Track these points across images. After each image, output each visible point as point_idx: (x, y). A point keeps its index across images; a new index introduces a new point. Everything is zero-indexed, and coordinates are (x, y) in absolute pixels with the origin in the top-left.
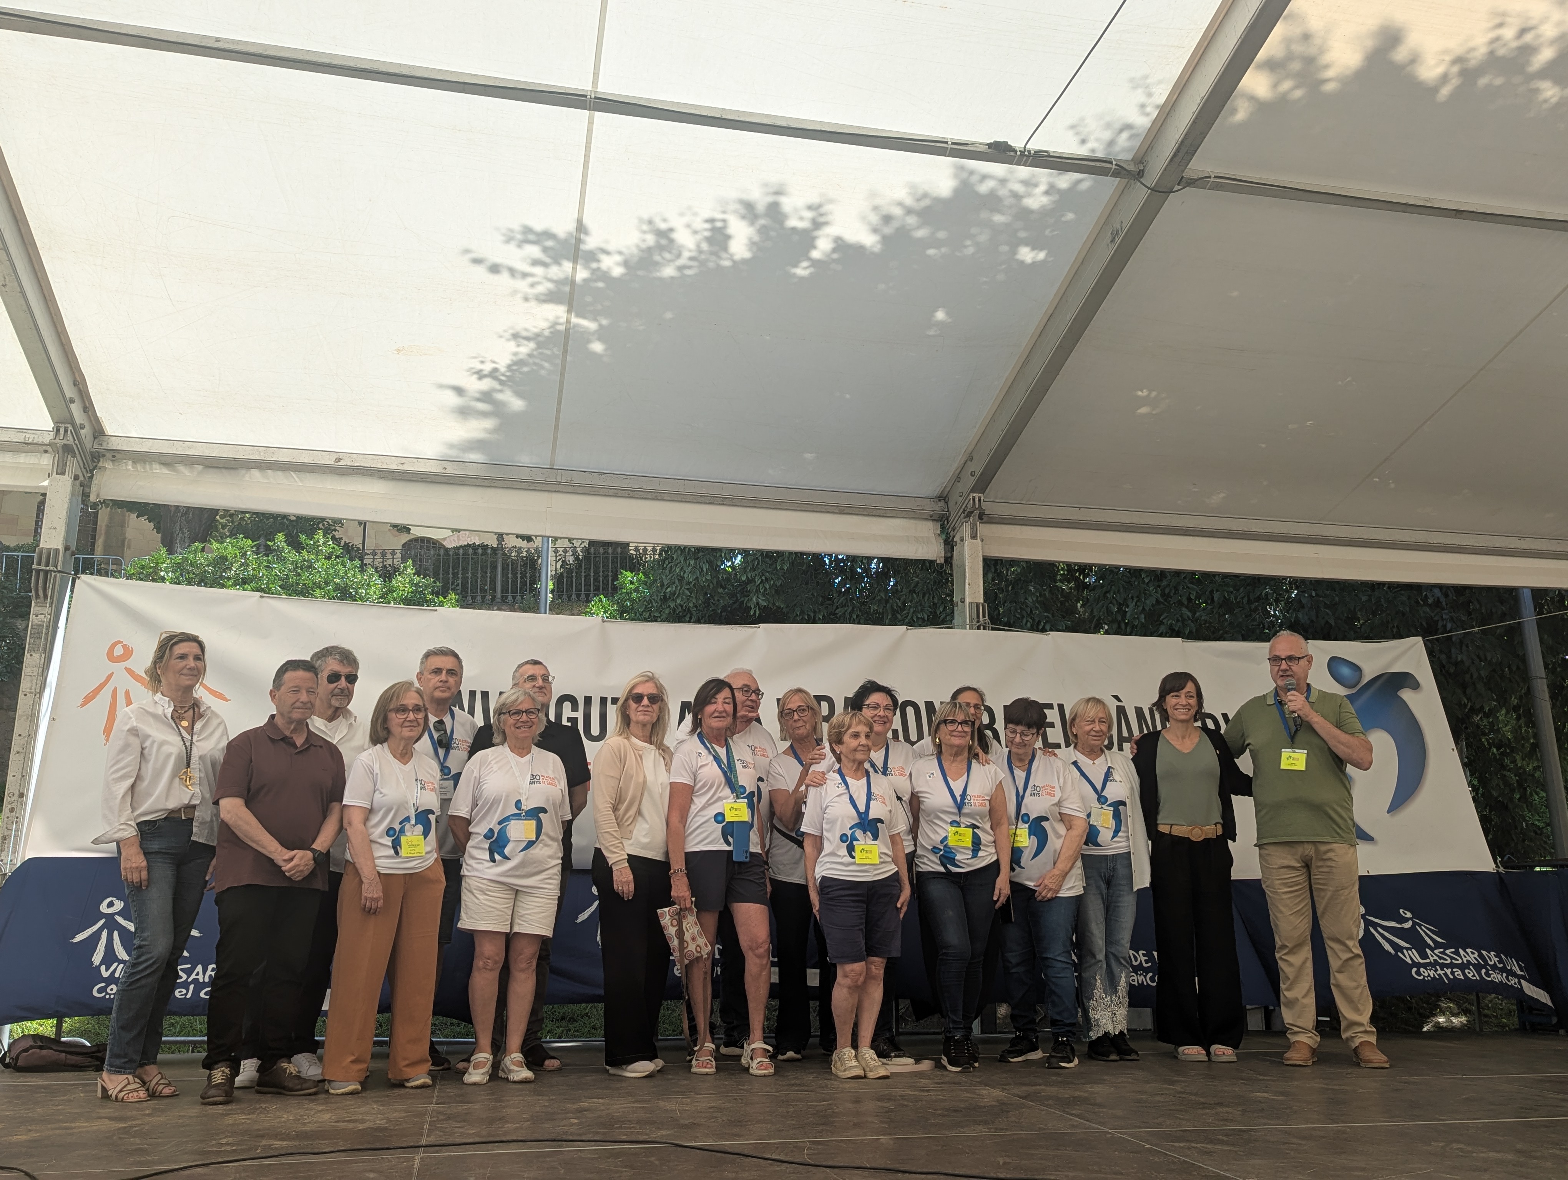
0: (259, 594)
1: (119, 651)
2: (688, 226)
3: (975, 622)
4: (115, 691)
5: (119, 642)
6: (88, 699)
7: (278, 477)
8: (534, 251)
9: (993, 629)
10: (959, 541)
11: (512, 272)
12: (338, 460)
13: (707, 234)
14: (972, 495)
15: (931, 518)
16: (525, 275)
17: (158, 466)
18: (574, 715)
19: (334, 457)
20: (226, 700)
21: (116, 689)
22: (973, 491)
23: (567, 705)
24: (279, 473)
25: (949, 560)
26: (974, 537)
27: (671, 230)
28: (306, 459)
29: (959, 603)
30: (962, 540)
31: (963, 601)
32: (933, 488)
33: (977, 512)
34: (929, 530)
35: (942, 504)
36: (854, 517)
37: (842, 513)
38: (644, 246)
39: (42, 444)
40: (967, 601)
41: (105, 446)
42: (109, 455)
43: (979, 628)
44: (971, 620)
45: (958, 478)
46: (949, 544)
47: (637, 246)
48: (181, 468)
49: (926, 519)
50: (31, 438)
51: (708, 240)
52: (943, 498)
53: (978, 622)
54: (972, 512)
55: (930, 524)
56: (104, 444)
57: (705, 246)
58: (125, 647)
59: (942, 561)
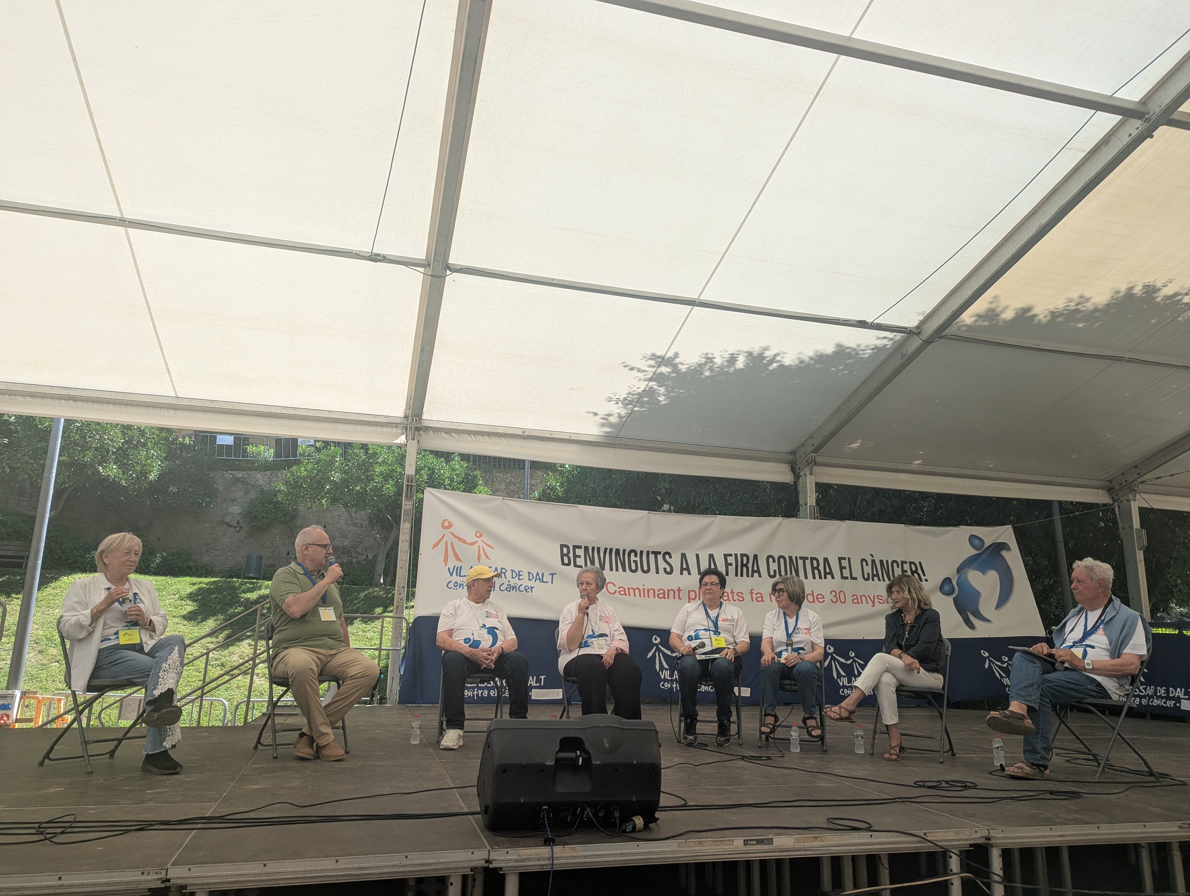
0: (502, 498)
1: (446, 524)
2: (721, 356)
3: (813, 515)
4: (447, 542)
5: (446, 520)
6: (435, 546)
7: (497, 440)
8: (652, 362)
9: (821, 519)
10: (803, 475)
11: (639, 370)
12: (524, 432)
13: (728, 359)
14: (811, 454)
15: (788, 463)
16: (644, 371)
17: (444, 434)
18: (635, 559)
19: (522, 430)
20: (493, 548)
21: (447, 541)
22: (811, 453)
23: (633, 554)
24: (497, 438)
25: (795, 483)
26: (811, 474)
27: (714, 358)
28: (510, 432)
29: (804, 505)
30: (805, 475)
31: (806, 504)
32: (789, 449)
33: (813, 463)
34: (786, 468)
35: (793, 456)
36: (752, 461)
37: (747, 459)
38: (699, 363)
39: (396, 424)
40: (808, 505)
41: (423, 425)
42: (424, 429)
43: (815, 519)
44: (811, 514)
45: (803, 445)
46: (797, 476)
47: (697, 363)
48: (454, 434)
49: (785, 463)
50: (391, 420)
51: (728, 361)
52: (793, 453)
53: (815, 515)
54: (810, 463)
55: (786, 465)
56: (422, 424)
57: (725, 363)
58: (449, 522)
59: (793, 483)
